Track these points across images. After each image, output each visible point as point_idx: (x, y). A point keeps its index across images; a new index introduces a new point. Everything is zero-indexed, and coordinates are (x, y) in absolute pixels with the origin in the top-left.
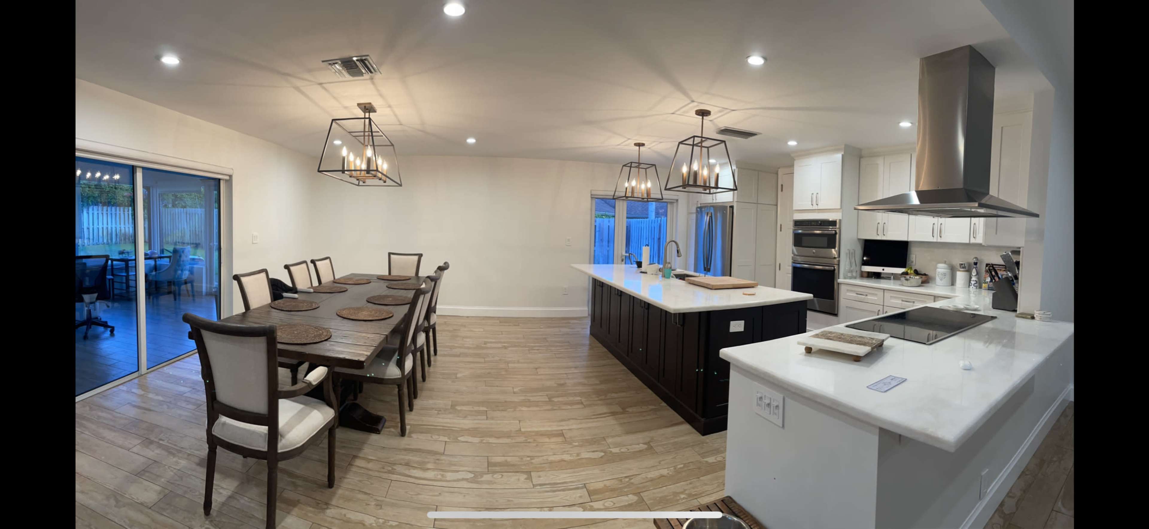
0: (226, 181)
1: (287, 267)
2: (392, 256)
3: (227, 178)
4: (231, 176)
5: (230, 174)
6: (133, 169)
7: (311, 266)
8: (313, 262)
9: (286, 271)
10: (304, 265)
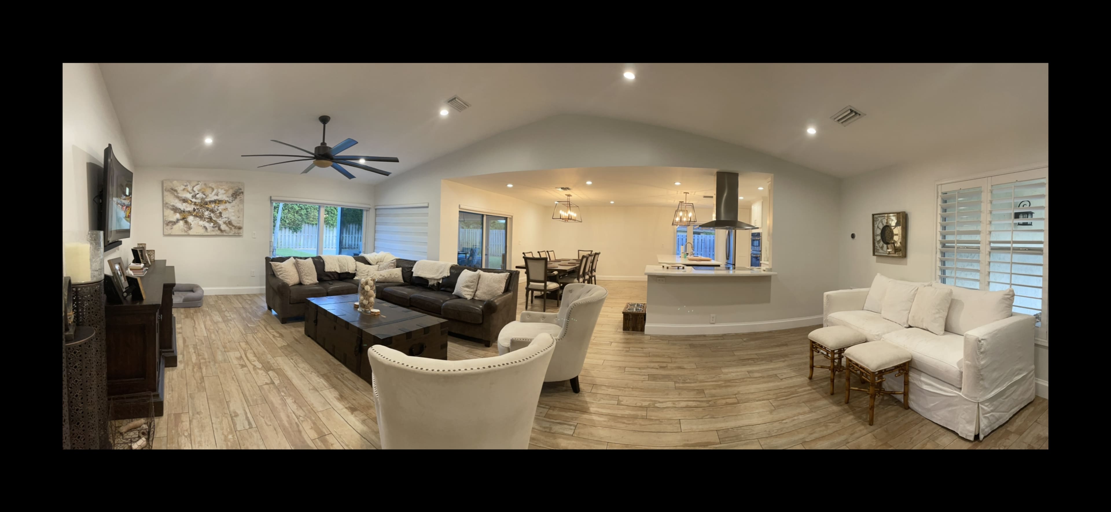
0: (510, 218)
1: (539, 252)
2: (580, 252)
3: (511, 217)
4: (512, 216)
5: (512, 215)
6: (483, 215)
7: (547, 253)
8: (547, 252)
9: (538, 254)
10: (544, 252)
